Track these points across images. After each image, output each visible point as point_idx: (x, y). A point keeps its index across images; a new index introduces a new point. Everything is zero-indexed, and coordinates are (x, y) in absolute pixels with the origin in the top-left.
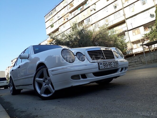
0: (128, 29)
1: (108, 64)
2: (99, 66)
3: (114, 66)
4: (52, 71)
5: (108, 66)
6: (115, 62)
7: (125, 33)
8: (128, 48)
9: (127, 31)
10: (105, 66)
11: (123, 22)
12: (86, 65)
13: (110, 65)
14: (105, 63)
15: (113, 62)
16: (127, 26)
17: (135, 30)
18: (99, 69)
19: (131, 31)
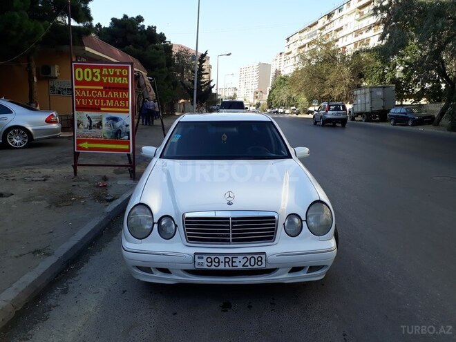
1: (222, 260)
2: (194, 261)
3: (243, 266)
5: (222, 264)
6: (249, 256)
13: (228, 262)
14: (213, 257)
18: (194, 266)
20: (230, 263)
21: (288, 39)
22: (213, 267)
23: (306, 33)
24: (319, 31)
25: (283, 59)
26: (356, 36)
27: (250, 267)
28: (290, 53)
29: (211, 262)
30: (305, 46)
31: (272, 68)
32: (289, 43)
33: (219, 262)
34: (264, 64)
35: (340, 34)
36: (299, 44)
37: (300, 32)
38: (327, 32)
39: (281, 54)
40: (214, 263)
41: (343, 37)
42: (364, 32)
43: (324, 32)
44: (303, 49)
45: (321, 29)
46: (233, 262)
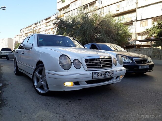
0: (137, 19)
1: (102, 74)
2: (93, 76)
3: (108, 76)
4: (48, 73)
5: (102, 76)
6: (110, 72)
7: (133, 22)
8: (132, 38)
9: (135, 21)
10: (98, 76)
11: (134, 11)
12: (80, 74)
13: (104, 75)
14: (99, 73)
15: (108, 72)
16: (137, 16)
17: (143, 21)
18: (92, 78)
19: (140, 22)
20: (105, 75)
21: (21, 30)
22: (99, 77)
23: (27, 29)
24: (32, 29)
25: (18, 37)
26: (45, 32)
27: (110, 76)
28: (22, 35)
29: (99, 75)
30: (27, 33)
31: (14, 40)
32: (21, 32)
33: (101, 75)
34: (10, 38)
35: (40, 30)
36: (25, 32)
37: (26, 28)
38: (35, 29)
39: (17, 35)
40: (100, 76)
41: (41, 31)
42: (48, 31)
43: (34, 29)
44: (27, 34)
45: (33, 28)
46: (105, 74)
